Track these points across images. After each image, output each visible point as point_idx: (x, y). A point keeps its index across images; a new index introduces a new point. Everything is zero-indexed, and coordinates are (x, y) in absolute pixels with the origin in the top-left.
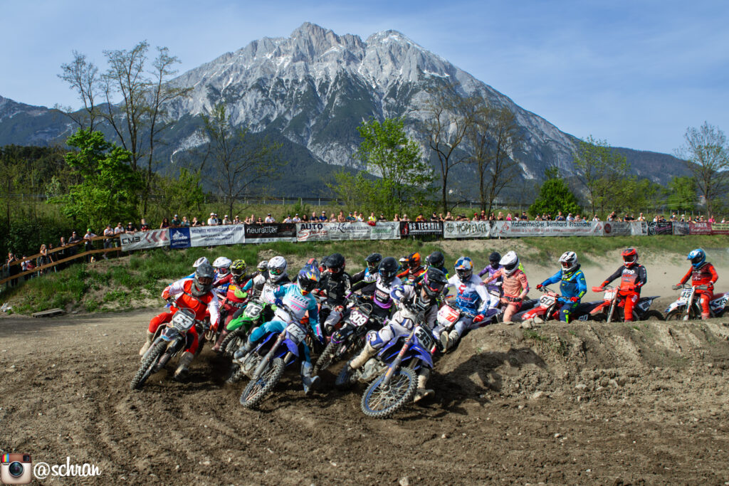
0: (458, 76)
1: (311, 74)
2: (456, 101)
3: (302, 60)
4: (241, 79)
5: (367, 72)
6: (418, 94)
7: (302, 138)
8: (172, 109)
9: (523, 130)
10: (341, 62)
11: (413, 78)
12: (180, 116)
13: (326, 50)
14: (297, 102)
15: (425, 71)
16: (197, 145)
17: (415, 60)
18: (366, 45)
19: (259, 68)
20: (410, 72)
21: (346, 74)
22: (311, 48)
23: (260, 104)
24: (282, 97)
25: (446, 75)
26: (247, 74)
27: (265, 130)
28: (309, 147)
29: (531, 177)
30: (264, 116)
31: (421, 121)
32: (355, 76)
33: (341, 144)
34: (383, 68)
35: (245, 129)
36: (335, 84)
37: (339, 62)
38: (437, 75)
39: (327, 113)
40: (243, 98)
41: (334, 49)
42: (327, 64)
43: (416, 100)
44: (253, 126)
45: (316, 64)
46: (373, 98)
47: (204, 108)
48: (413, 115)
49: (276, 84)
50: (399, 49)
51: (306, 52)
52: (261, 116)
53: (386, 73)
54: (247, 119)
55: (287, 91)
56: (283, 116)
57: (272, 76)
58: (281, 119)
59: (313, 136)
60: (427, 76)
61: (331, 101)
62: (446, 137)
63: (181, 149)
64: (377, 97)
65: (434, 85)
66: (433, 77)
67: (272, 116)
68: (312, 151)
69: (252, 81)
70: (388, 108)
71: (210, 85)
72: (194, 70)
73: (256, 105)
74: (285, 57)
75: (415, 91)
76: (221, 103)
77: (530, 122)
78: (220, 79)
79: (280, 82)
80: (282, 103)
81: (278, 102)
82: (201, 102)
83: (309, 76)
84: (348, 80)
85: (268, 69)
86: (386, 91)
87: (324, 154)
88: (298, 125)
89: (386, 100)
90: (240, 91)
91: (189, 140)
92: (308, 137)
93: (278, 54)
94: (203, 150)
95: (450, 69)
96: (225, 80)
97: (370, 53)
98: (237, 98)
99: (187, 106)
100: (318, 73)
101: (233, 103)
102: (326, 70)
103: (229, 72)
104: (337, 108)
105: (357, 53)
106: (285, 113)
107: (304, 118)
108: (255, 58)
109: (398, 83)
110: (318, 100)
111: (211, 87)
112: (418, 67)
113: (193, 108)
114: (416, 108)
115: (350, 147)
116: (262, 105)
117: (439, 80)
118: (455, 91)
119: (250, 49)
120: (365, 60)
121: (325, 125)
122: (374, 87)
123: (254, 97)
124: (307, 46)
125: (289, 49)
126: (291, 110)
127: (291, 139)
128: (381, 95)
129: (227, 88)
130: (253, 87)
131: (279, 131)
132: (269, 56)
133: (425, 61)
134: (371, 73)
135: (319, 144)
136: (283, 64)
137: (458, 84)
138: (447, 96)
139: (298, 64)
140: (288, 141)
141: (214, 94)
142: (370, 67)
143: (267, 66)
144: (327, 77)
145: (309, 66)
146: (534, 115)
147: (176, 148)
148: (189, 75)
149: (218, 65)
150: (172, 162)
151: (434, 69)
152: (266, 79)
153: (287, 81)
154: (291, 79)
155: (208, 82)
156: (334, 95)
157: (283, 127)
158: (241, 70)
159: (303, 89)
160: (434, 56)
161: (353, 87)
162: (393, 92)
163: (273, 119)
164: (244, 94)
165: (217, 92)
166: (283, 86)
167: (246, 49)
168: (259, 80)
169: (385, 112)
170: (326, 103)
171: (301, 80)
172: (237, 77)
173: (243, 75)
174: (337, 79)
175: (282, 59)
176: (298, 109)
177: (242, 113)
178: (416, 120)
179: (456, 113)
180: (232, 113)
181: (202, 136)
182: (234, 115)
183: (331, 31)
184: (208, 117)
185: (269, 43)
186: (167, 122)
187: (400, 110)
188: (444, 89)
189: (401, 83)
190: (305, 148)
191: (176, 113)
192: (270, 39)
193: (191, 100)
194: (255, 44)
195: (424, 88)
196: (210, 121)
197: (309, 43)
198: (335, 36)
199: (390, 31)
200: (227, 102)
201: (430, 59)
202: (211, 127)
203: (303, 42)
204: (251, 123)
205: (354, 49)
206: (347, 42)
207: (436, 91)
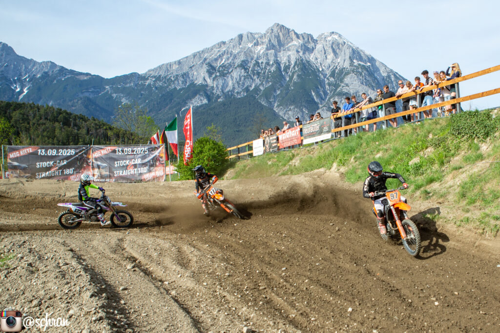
0: (377, 65)
2: (374, 82)
3: (273, 49)
4: (230, 60)
5: (317, 59)
6: (349, 76)
7: (271, 102)
8: (182, 79)
10: (299, 52)
11: (347, 65)
12: (187, 84)
13: (289, 43)
15: (355, 61)
16: (198, 105)
17: (348, 52)
18: (317, 41)
19: (243, 53)
20: (345, 61)
21: (302, 60)
22: (279, 41)
23: (243, 78)
24: (258, 74)
25: (369, 64)
26: (235, 57)
27: (245, 96)
28: (275, 109)
30: (245, 86)
32: (308, 62)
33: (296, 107)
34: (328, 57)
35: (232, 95)
36: (294, 66)
37: (298, 52)
38: (362, 63)
39: (287, 88)
40: (232, 73)
41: (295, 43)
42: (290, 53)
43: (347, 80)
44: (238, 93)
45: (282, 52)
46: (320, 78)
47: (204, 79)
48: (345, 90)
49: (254, 65)
50: (338, 45)
51: (276, 43)
52: (243, 86)
53: (329, 61)
54: (234, 88)
55: (262, 70)
56: (258, 87)
57: (252, 59)
58: (257, 89)
59: (278, 101)
60: (355, 64)
63: (187, 107)
64: (322, 77)
65: (360, 70)
66: (359, 64)
67: (251, 86)
68: (277, 111)
69: (238, 62)
70: (329, 85)
71: (209, 63)
72: (198, 52)
73: (240, 79)
74: (261, 46)
75: (347, 74)
76: (216, 76)
78: (216, 60)
79: (257, 64)
80: (258, 78)
81: (255, 77)
82: (203, 75)
83: (277, 60)
84: (303, 64)
85: (250, 54)
86: (328, 73)
87: (285, 114)
88: (268, 94)
89: (328, 79)
90: (229, 69)
91: (193, 101)
92: (275, 102)
93: (257, 44)
94: (202, 108)
95: (372, 60)
96: (220, 60)
97: (319, 47)
98: (227, 73)
99: (192, 77)
100: (283, 58)
101: (224, 76)
102: (289, 57)
103: (223, 55)
104: (295, 83)
105: (310, 46)
106: (260, 85)
107: (273, 89)
108: (241, 46)
109: (336, 68)
110: (283, 77)
111: (210, 65)
112: (350, 58)
113: (196, 79)
114: (347, 85)
115: (302, 110)
116: (244, 79)
117: (363, 67)
118: (374, 75)
119: (237, 39)
120: (316, 51)
121: (287, 94)
122: (321, 70)
123: (239, 73)
124: (276, 40)
125: (264, 41)
126: (264, 83)
127: (263, 103)
128: (325, 76)
129: (220, 66)
130: (238, 66)
131: (255, 98)
132: (250, 45)
133: (356, 54)
134: (319, 60)
135: (281, 107)
136: (260, 51)
137: (378, 70)
138: (368, 78)
139: (270, 51)
140: (260, 104)
141: (211, 70)
143: (249, 52)
144: (289, 62)
145: (278, 54)
147: (184, 106)
148: (194, 56)
149: (215, 49)
150: (181, 115)
151: (361, 59)
152: (247, 61)
153: (262, 63)
154: (264, 62)
155: (208, 61)
156: (293, 74)
157: (258, 95)
158: (231, 54)
159: (273, 69)
160: (361, 51)
161: (306, 69)
162: (333, 74)
163: (251, 89)
164: (232, 71)
165: (213, 68)
166: (259, 66)
167: (234, 39)
168: (243, 61)
169: (327, 87)
170: (288, 79)
171: (271, 63)
172: (228, 59)
173: (231, 58)
174: (296, 63)
175: (259, 48)
176: (269, 83)
177: (230, 84)
178: (346, 93)
179: (374, 90)
180: (223, 84)
181: (202, 98)
182: (225, 85)
183: (293, 30)
184: (207, 86)
185: (251, 36)
186: (178, 88)
187: (337, 86)
188: (367, 73)
189: (338, 68)
190: (272, 109)
191: (185, 82)
192: (251, 33)
193: (195, 73)
194: (241, 37)
195: (353, 72)
196: (208, 88)
197: (278, 37)
198: (296, 33)
199: (333, 33)
200: (220, 76)
201: (358, 53)
202: (209, 93)
203: (273, 36)
204: (236, 91)
205: (308, 43)
206: (304, 39)
207: (361, 74)
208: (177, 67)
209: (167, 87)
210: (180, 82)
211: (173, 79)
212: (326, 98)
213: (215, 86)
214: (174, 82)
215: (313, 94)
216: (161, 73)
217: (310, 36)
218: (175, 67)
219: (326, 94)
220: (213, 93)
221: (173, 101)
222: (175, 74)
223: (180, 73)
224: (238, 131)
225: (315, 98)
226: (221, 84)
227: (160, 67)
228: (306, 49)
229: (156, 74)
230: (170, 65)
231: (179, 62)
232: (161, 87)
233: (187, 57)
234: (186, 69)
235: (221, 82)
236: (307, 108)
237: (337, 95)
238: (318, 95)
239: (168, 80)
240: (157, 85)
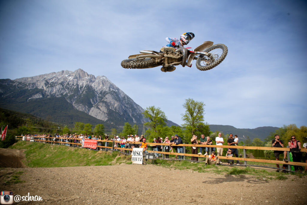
0: (120, 91)
1: (78, 83)
2: (118, 98)
5: (95, 86)
7: (72, 101)
8: (32, 85)
9: (135, 109)
11: (107, 90)
13: (84, 77)
14: (72, 90)
15: (111, 89)
16: (38, 98)
17: (109, 85)
18: (96, 78)
19: (63, 79)
20: (107, 88)
21: (88, 85)
22: (80, 76)
23: (61, 89)
24: (68, 88)
25: (117, 91)
26: (59, 79)
27: (61, 97)
28: (73, 104)
29: (135, 122)
30: (61, 93)
31: (107, 102)
32: (91, 86)
33: (83, 105)
34: (100, 86)
35: (54, 95)
36: (85, 87)
37: (87, 82)
38: (114, 90)
39: (81, 95)
40: (56, 86)
41: (86, 78)
42: (84, 81)
43: (107, 96)
44: (57, 95)
45: (80, 81)
47: (43, 87)
48: (105, 100)
49: (67, 84)
50: (105, 81)
51: (78, 77)
52: (60, 93)
53: (100, 87)
54: (56, 93)
55: (70, 87)
57: (66, 82)
58: (66, 95)
59: (75, 101)
60: (111, 90)
61: (83, 92)
62: (113, 108)
63: (32, 98)
64: (96, 93)
65: (113, 93)
66: (113, 90)
67: (64, 93)
68: (74, 105)
69: (60, 82)
70: (99, 97)
72: (42, 75)
73: (59, 89)
75: (107, 94)
76: (49, 86)
77: (137, 107)
78: (50, 79)
79: (68, 84)
81: (67, 89)
82: (42, 85)
84: (89, 87)
86: (99, 92)
87: (77, 107)
88: (71, 97)
89: (99, 95)
90: (55, 84)
91: (35, 96)
93: (70, 76)
95: (118, 89)
96: (51, 80)
97: (97, 81)
98: (54, 86)
99: (37, 85)
100: (80, 83)
101: (52, 87)
102: (83, 83)
103: (53, 78)
104: (84, 94)
105: (93, 80)
106: (68, 93)
107: (74, 95)
108: (62, 75)
109: (103, 91)
110: (79, 91)
111: (46, 81)
112: (109, 87)
113: (39, 86)
114: (106, 98)
115: (85, 106)
116: (61, 90)
117: (114, 92)
118: (118, 95)
119: (61, 72)
120: (95, 82)
121: (80, 98)
122: (96, 90)
123: (59, 87)
125: (73, 75)
126: (70, 92)
127: (68, 101)
129: (51, 82)
130: (60, 84)
131: (65, 98)
132: (67, 76)
133: (112, 86)
134: (96, 86)
135: (76, 104)
136: (70, 79)
137: (120, 94)
138: (116, 97)
139: (75, 80)
141: (47, 83)
142: (96, 85)
143: (65, 79)
144: (83, 85)
145: (78, 81)
146: (139, 106)
147: (30, 97)
148: (40, 76)
149: (50, 75)
150: (28, 101)
151: (114, 88)
152: (64, 82)
153: (71, 84)
154: (72, 84)
155: (46, 79)
156: (84, 90)
157: (66, 97)
158: (57, 78)
159: (75, 87)
160: (114, 85)
161: (90, 89)
162: (101, 93)
163: (64, 94)
164: (56, 85)
165: (48, 83)
166: (69, 85)
167: (60, 72)
168: (62, 82)
169: (98, 98)
170: (81, 92)
171: (75, 84)
172: (55, 80)
173: (57, 80)
174: (86, 86)
175: (70, 77)
176: (72, 93)
177: (55, 90)
178: (106, 102)
179: (117, 102)
180: (51, 90)
181: (40, 95)
182: (52, 91)
183: (86, 73)
184: (43, 90)
185: (67, 72)
186: (29, 89)
187: (102, 98)
188: (115, 94)
189: (104, 91)
190: (72, 104)
191: (33, 87)
192: (68, 71)
193: (39, 84)
194: (63, 72)
195: (110, 93)
196: (44, 91)
197: (79, 74)
198: (87, 74)
199: (103, 76)
200: (50, 87)
201: (113, 86)
202: (44, 93)
203: (78, 74)
204: (57, 94)
205: (92, 79)
206: (91, 77)
207: (113, 95)
208: (31, 79)
209: (24, 88)
210: (31, 86)
211: (27, 84)
212: (96, 103)
213: (47, 90)
214: (28, 86)
215: (91, 100)
216: (22, 81)
217: (93, 77)
218: (29, 80)
219: (97, 101)
220: (46, 94)
221: (25, 94)
222: (29, 82)
223: (32, 82)
224: (54, 112)
225: (92, 102)
226: (50, 90)
227: (22, 79)
228: (91, 81)
229: (20, 81)
230: (28, 78)
231: (32, 78)
232: (21, 87)
233: (36, 76)
234: (34, 81)
235: (50, 89)
236: (88, 106)
237: (101, 102)
238: (93, 101)
239: (25, 85)
240: (19, 86)
